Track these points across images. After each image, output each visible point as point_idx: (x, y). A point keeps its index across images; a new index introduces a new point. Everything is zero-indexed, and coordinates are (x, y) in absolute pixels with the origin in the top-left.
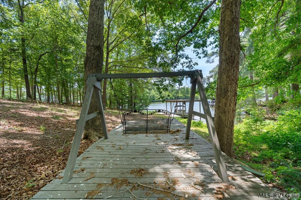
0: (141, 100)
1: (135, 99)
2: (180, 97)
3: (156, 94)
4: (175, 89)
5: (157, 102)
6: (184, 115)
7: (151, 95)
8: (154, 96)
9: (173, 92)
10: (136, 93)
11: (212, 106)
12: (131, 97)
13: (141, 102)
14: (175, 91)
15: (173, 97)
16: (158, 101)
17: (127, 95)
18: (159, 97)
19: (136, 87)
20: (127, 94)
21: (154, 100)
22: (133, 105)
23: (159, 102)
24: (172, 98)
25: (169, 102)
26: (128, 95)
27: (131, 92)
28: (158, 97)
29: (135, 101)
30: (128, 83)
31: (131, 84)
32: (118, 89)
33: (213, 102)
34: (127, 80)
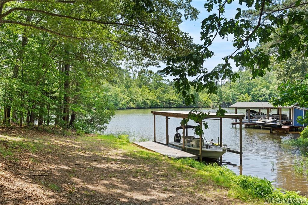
0: (90, 106)
1: (75, 103)
2: (172, 101)
3: (122, 92)
4: (162, 84)
5: (123, 109)
6: (202, 152)
7: (109, 94)
8: (116, 95)
9: (158, 90)
10: (77, 90)
11: (249, 125)
12: (66, 99)
13: (89, 111)
14: (163, 88)
15: (158, 101)
16: (125, 107)
17: (54, 93)
18: (129, 98)
19: (80, 75)
20: (54, 90)
21: (116, 104)
22: (70, 117)
23: (127, 109)
24: (156, 102)
25: (161, 116)
26: (57, 94)
27: (67, 85)
28: (126, 100)
29: (75, 109)
30: (60, 62)
31: (67, 67)
32: (31, 76)
33: (251, 116)
34: (56, 56)
